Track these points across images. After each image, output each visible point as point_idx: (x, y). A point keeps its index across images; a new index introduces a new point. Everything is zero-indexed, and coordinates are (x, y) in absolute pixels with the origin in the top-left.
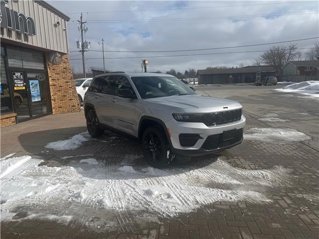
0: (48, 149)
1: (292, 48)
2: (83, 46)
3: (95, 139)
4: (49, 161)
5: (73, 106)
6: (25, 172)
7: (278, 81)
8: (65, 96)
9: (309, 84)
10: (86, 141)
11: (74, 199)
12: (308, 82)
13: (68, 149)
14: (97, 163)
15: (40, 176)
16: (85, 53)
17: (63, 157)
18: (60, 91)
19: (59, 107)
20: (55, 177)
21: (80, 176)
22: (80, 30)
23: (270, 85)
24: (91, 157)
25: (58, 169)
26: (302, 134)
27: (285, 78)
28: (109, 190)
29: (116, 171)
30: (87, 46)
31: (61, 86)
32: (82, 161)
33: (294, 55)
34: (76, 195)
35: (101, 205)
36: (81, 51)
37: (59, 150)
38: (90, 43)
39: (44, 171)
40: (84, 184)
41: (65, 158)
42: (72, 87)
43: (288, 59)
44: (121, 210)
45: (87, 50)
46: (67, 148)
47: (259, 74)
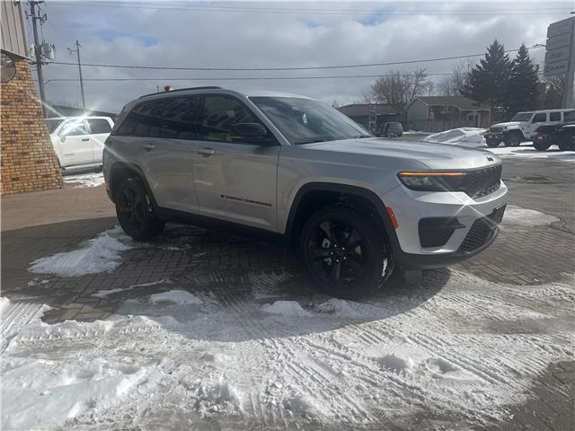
0: (43, 276)
1: (420, 75)
2: (38, 52)
3: (147, 245)
4: (64, 306)
5: (46, 176)
6: (13, 343)
7: (405, 131)
8: (25, 154)
9: (463, 134)
10: (128, 251)
11: (215, 408)
12: (461, 129)
13: (96, 271)
14: (197, 300)
15: (66, 349)
16: (43, 67)
17: (96, 291)
18: (12, 142)
19: (14, 180)
20: (113, 347)
21: (178, 337)
22: (31, 18)
23: (394, 136)
24: (171, 287)
25: (108, 325)
26: (536, 212)
27: (412, 125)
28: (286, 368)
29: (259, 315)
30: (48, 53)
31: (16, 132)
32: (155, 298)
33: (423, 86)
34: (215, 396)
35: (304, 416)
36: (34, 63)
37: (71, 275)
38: (54, 47)
39: (68, 334)
40: (211, 358)
41: (102, 294)
42: (40, 135)
43: (414, 93)
44: (366, 421)
45: (47, 60)
46: (93, 268)
47: (373, 118)
